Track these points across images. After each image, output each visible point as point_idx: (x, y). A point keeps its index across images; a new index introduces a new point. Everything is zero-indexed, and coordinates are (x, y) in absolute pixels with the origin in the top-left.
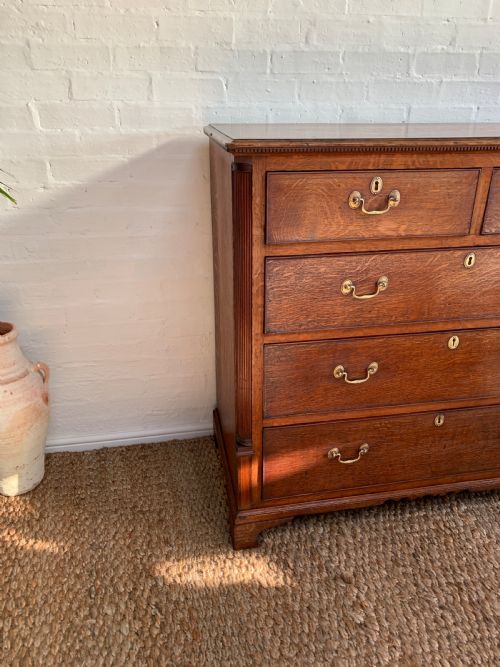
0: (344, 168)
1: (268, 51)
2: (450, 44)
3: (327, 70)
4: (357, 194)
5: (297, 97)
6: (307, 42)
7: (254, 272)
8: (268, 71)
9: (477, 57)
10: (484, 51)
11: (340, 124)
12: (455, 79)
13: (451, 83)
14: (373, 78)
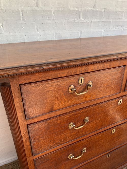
0: (65, 75)
1: (20, 10)
2: (94, 7)
3: (47, 18)
4: (72, 87)
5: (36, 29)
6: (37, 6)
7: (22, 133)
8: (21, 19)
9: (103, 12)
10: (105, 10)
11: (56, 41)
12: (96, 21)
13: (95, 22)
14: (66, 21)
